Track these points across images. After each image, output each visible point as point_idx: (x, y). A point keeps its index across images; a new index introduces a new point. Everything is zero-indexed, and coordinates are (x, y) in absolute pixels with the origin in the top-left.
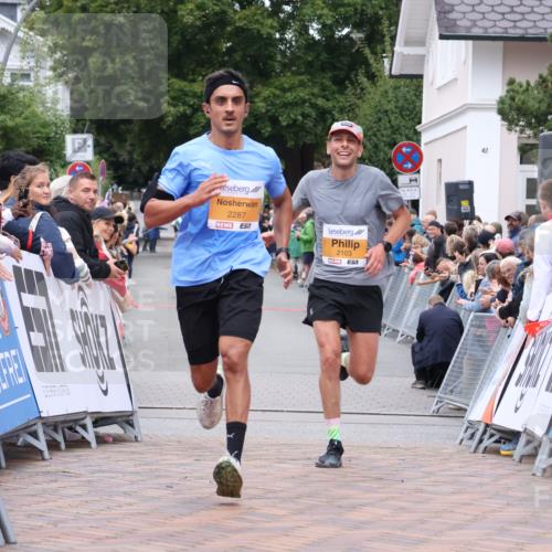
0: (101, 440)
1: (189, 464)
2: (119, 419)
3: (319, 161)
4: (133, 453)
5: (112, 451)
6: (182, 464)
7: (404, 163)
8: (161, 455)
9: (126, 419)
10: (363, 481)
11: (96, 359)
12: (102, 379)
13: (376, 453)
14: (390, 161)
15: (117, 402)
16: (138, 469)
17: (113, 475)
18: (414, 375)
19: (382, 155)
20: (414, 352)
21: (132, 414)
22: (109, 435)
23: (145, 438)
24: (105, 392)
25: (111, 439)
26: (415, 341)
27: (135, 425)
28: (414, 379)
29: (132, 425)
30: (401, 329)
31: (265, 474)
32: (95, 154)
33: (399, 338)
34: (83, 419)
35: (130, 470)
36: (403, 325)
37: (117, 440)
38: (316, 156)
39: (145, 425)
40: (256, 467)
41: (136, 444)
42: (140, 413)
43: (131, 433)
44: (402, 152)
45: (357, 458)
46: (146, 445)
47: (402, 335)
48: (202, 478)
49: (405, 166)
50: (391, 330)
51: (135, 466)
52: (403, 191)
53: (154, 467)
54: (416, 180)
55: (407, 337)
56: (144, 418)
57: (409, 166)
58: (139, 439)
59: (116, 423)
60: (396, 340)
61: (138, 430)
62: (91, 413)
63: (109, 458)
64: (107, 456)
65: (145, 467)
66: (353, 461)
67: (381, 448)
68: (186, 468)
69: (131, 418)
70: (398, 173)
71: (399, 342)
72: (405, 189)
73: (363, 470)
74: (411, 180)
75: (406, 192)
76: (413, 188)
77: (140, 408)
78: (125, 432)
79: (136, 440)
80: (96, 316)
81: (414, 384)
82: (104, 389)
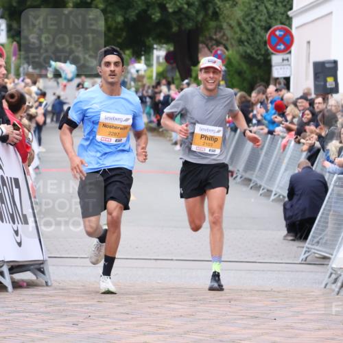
0: (17, 285)
1: (91, 305)
2: (32, 267)
3: (203, 43)
4: (44, 295)
5: (26, 294)
6: (86, 305)
7: (278, 44)
9: (38, 267)
11: (12, 216)
12: (16, 233)
13: (252, 295)
14: (265, 43)
15: (31, 252)
16: (49, 309)
17: (27, 314)
19: (258, 38)
20: (285, 209)
21: (43, 262)
22: (23, 281)
23: (55, 284)
24: (20, 244)
25: (25, 284)
26: (287, 199)
27: (46, 272)
29: (43, 272)
30: (274, 189)
31: (157, 314)
32: (8, 37)
33: (273, 197)
35: (42, 310)
36: (276, 186)
37: (30, 285)
38: (201, 39)
39: (54, 271)
40: (149, 307)
41: (48, 288)
43: (42, 279)
44: (275, 35)
45: (235, 300)
46: (55, 289)
47: (275, 194)
48: (103, 317)
49: (278, 47)
50: (265, 190)
51: (46, 307)
52: (277, 69)
53: (62, 308)
54: (288, 60)
55: (280, 196)
56: (54, 265)
57: (282, 47)
58: (49, 284)
59: (29, 270)
60: (269, 199)
61: (48, 277)
62: (8, 262)
63: (23, 300)
64: (21, 298)
65: (54, 308)
66: (232, 302)
67: (258, 291)
68: (90, 308)
69: (42, 266)
70: (272, 54)
71: (273, 200)
72: (278, 67)
73: (241, 310)
74: (283, 60)
75: (279, 70)
76: (285, 67)
77: (49, 257)
78: (37, 278)
79: (47, 284)
80: (11, 178)
81: (286, 236)
82: (19, 241)
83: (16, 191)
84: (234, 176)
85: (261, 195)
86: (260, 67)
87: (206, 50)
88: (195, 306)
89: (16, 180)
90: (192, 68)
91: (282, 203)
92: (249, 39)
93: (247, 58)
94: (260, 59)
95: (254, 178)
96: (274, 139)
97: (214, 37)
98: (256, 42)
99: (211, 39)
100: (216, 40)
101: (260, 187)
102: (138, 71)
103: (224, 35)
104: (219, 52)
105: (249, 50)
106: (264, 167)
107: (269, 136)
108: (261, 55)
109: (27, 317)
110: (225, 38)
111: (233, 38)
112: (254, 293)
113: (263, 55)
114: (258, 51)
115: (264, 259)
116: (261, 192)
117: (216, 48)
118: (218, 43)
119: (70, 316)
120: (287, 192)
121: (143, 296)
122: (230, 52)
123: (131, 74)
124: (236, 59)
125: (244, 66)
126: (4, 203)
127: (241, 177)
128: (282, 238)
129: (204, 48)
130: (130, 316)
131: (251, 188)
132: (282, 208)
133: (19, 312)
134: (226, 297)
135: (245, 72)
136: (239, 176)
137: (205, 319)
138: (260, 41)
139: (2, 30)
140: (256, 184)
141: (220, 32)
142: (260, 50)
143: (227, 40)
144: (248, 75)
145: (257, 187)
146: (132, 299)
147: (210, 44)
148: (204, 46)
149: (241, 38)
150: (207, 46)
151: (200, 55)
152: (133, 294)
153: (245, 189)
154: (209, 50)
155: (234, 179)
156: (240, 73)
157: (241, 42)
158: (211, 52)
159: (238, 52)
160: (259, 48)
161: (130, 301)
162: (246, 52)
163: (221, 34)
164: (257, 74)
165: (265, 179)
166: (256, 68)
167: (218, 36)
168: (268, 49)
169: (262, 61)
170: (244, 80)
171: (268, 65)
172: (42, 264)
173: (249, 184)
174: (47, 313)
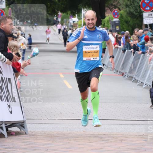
0: (10, 134)
1: (49, 144)
2: (18, 124)
3: (107, 7)
4: (23, 139)
5: (15, 139)
6: (46, 144)
7: (146, 7)
8: (37, 140)
10: (128, 150)
11: (7, 98)
12: (9, 106)
13: (133, 138)
14: (140, 6)
15: (17, 117)
16: (26, 146)
17: (15, 149)
18: (151, 103)
21: (24, 122)
23: (30, 133)
24: (11, 112)
25: (14, 133)
26: (151, 87)
27: (25, 127)
28: (151, 104)
29: (24, 127)
30: (145, 82)
31: (83, 148)
32: (6, 5)
33: (144, 86)
34: (2, 124)
35: (23, 147)
36: (146, 80)
37: (17, 134)
38: (106, 5)
39: (30, 127)
40: (79, 145)
41: (26, 135)
42: (27, 121)
43: (23, 131)
44: (145, 2)
45: (124, 140)
46: (30, 135)
47: (146, 85)
48: (55, 150)
49: (146, 8)
50: (140, 83)
51: (25, 145)
52: (145, 20)
53: (33, 146)
54: (151, 15)
55: (148, 85)
56: (29, 123)
57: (148, 8)
58: (27, 133)
59: (16, 126)
60: (143, 87)
61: (26, 129)
62: (5, 122)
63: (13, 142)
64: (12, 141)
65: (29, 146)
66: (123, 142)
67: (136, 135)
68: (48, 145)
69: (23, 124)
70: (144, 12)
71: (144, 88)
72: (147, 19)
73: (127, 145)
74: (149, 15)
75: (147, 20)
76: (150, 19)
77: (27, 119)
78: (21, 130)
79: (26, 133)
80: (7, 78)
81: (151, 106)
82: (11, 111)
83: (9, 85)
84: (124, 75)
85: (138, 85)
86: (137, 19)
87: (109, 10)
88: (103, 144)
89: (9, 79)
90: (102, 20)
91: (149, 89)
92: (132, 4)
93: (130, 14)
94: (137, 15)
95: (134, 77)
96: (144, 56)
97: (113, 4)
98: (135, 6)
99: (112, 5)
100: (114, 5)
101: (138, 80)
102: (74, 22)
103: (118, 3)
104: (116, 11)
105: (132, 10)
106: (139, 71)
107: (142, 54)
108: (137, 12)
109: (14, 151)
110: (119, 4)
111: (123, 4)
112: (134, 136)
113: (138, 12)
114: (136, 11)
115: (140, 118)
116: (138, 83)
117: (114, 10)
118: (115, 7)
119: (37, 150)
120: (152, 83)
121: (76, 139)
122: (122, 11)
123: (70, 23)
124: (125, 14)
125: (129, 19)
126: (3, 91)
127: (128, 76)
128: (149, 107)
129: (108, 9)
130: (69, 150)
131: (133, 81)
132: (149, 92)
133: (10, 148)
134: (119, 139)
135: (130, 22)
136: (127, 75)
137: (108, 151)
138: (137, 5)
139: (4, 2)
140: (136, 79)
141: (116, 1)
142: (137, 10)
143: (120, 5)
144: (131, 23)
145: (136, 81)
146: (70, 140)
147: (111, 7)
148: (108, 8)
149: (127, 4)
150: (110, 8)
151: (106, 13)
152: (71, 138)
153: (130, 82)
154: (111, 10)
155: (124, 77)
156: (127, 22)
157: (127, 6)
158: (112, 11)
159: (126, 11)
160: (136, 9)
161: (69, 141)
162: (130, 11)
163: (117, 2)
164: (136, 23)
165: (140, 77)
166: (135, 19)
167: (115, 3)
168: (141, 10)
169: (138, 16)
170: (129, 25)
171: (141, 18)
172: (23, 122)
173: (132, 80)
174: (26, 148)
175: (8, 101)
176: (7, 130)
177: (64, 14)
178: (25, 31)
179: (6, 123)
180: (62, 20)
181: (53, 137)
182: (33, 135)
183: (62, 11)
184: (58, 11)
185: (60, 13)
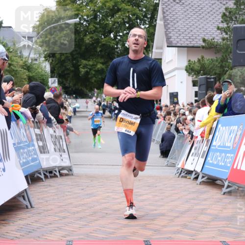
0: (61, 175)
1: (89, 182)
2: (67, 168)
4: (71, 179)
11: (59, 150)
12: (61, 156)
15: (66, 163)
16: (73, 184)
21: (71, 167)
23: (75, 174)
25: (64, 175)
27: (72, 170)
32: (58, 84)
33: (155, 142)
34: (55, 168)
37: (66, 175)
39: (75, 170)
42: (73, 166)
43: (70, 173)
46: (76, 176)
55: (158, 141)
56: (75, 168)
59: (66, 170)
61: (73, 172)
65: (75, 183)
79: (72, 175)
80: (59, 136)
81: (160, 156)
82: (62, 159)
83: (61, 140)
89: (61, 137)
152: (104, 178)
161: (103, 181)
174: (72, 185)
175: (60, 152)
176: (59, 172)
177: (99, 91)
178: (72, 102)
179: (58, 167)
180: (98, 95)
181: (92, 178)
182: (78, 176)
183: (97, 89)
184: (94, 88)
185: (96, 90)
